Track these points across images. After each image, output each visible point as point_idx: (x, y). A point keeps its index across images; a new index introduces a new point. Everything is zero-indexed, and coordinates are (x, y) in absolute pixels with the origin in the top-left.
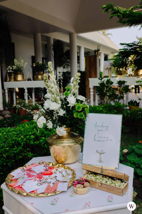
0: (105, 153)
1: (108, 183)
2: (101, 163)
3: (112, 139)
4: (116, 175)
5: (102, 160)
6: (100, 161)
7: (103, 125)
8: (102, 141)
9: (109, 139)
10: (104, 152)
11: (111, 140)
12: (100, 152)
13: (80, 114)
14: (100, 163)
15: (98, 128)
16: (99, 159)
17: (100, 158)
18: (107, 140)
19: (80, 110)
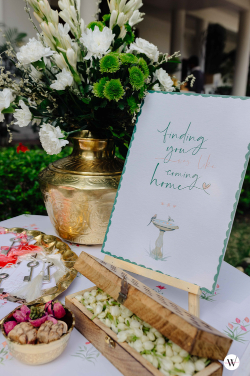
0: (178, 228)
1: (137, 346)
2: (159, 261)
3: (209, 185)
4: (164, 325)
5: (165, 251)
6: (158, 255)
7: (190, 134)
8: (176, 186)
9: (199, 184)
10: (175, 224)
11: (206, 187)
12: (161, 224)
13: (111, 84)
14: (156, 259)
15: (170, 142)
16: (153, 247)
17: (160, 242)
18: (191, 187)
19: (113, 70)
